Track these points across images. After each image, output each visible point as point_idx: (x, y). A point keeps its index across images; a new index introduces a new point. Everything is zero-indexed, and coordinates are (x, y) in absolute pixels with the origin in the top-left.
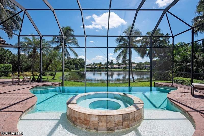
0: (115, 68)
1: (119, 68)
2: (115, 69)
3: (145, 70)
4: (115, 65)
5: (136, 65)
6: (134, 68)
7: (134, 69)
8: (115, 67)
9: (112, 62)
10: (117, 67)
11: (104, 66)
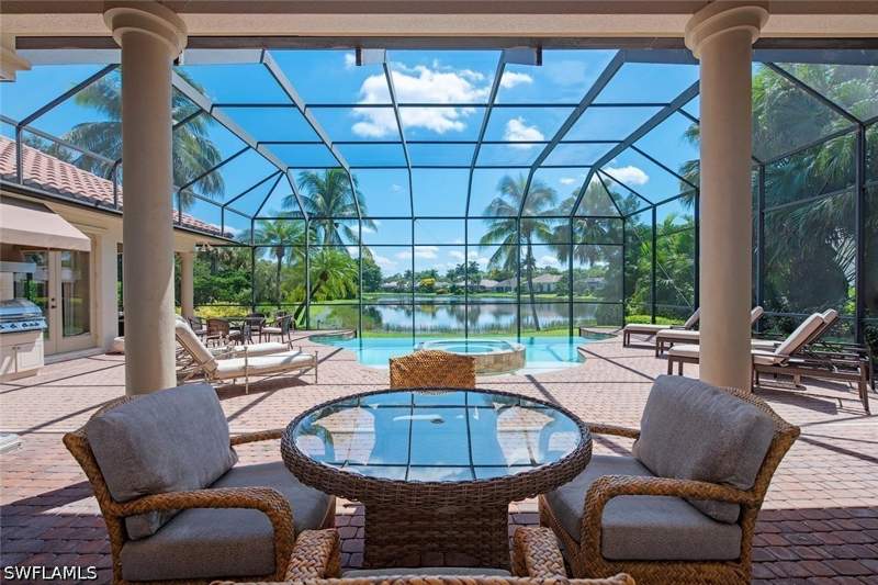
0: (485, 290)
1: (499, 290)
2: (485, 292)
3: (590, 297)
4: (487, 277)
5: (559, 277)
6: (552, 289)
7: (552, 293)
8: (484, 287)
9: (474, 269)
10: (492, 288)
11: (445, 283)
